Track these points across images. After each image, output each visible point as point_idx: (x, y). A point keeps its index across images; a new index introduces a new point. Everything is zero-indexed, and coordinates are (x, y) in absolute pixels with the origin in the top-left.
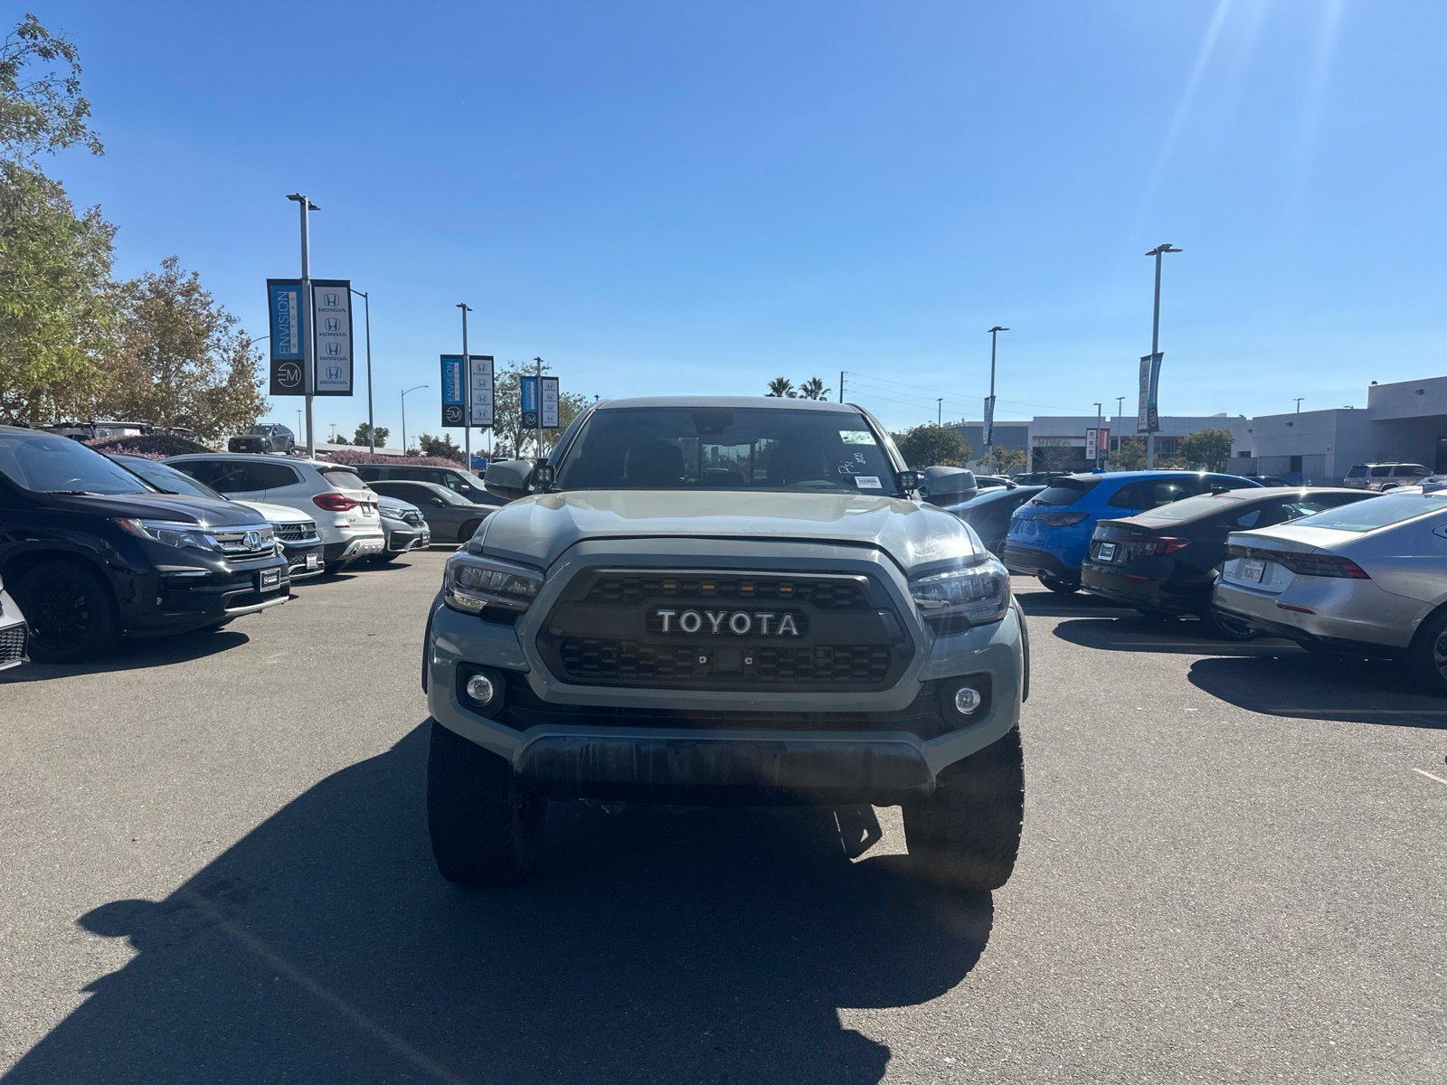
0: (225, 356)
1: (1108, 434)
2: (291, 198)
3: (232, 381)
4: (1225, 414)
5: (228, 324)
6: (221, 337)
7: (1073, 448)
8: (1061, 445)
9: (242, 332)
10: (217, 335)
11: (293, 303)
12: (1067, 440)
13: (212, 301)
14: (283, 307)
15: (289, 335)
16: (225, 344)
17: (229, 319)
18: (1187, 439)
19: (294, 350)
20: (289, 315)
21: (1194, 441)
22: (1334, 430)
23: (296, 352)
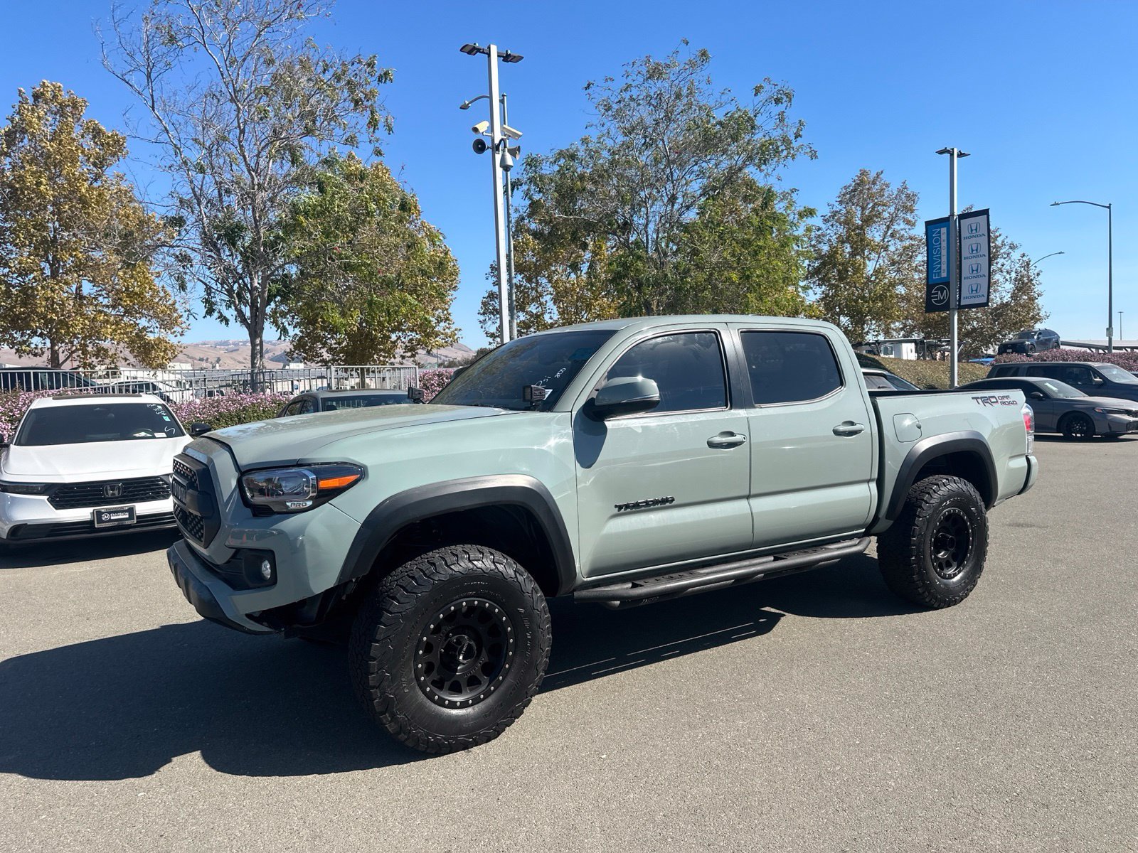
0: (1008, 277)
2: (941, 152)
3: (1014, 296)
5: (1010, 250)
6: (1005, 263)
9: (1023, 255)
10: (1001, 261)
11: (944, 237)
13: (1000, 235)
14: (937, 241)
15: (940, 263)
16: (1008, 268)
17: (1013, 247)
19: (944, 275)
20: (940, 247)
23: (946, 276)
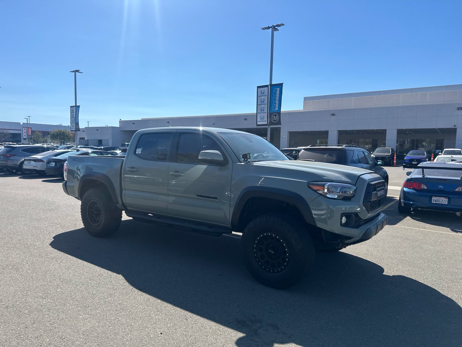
1: (31, 129)
4: (62, 124)
7: (10, 133)
8: (5, 132)
12: (8, 130)
18: (53, 132)
21: (55, 133)
22: (111, 133)
